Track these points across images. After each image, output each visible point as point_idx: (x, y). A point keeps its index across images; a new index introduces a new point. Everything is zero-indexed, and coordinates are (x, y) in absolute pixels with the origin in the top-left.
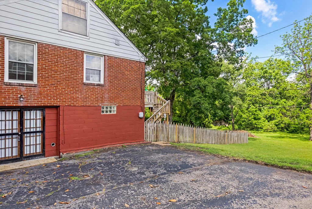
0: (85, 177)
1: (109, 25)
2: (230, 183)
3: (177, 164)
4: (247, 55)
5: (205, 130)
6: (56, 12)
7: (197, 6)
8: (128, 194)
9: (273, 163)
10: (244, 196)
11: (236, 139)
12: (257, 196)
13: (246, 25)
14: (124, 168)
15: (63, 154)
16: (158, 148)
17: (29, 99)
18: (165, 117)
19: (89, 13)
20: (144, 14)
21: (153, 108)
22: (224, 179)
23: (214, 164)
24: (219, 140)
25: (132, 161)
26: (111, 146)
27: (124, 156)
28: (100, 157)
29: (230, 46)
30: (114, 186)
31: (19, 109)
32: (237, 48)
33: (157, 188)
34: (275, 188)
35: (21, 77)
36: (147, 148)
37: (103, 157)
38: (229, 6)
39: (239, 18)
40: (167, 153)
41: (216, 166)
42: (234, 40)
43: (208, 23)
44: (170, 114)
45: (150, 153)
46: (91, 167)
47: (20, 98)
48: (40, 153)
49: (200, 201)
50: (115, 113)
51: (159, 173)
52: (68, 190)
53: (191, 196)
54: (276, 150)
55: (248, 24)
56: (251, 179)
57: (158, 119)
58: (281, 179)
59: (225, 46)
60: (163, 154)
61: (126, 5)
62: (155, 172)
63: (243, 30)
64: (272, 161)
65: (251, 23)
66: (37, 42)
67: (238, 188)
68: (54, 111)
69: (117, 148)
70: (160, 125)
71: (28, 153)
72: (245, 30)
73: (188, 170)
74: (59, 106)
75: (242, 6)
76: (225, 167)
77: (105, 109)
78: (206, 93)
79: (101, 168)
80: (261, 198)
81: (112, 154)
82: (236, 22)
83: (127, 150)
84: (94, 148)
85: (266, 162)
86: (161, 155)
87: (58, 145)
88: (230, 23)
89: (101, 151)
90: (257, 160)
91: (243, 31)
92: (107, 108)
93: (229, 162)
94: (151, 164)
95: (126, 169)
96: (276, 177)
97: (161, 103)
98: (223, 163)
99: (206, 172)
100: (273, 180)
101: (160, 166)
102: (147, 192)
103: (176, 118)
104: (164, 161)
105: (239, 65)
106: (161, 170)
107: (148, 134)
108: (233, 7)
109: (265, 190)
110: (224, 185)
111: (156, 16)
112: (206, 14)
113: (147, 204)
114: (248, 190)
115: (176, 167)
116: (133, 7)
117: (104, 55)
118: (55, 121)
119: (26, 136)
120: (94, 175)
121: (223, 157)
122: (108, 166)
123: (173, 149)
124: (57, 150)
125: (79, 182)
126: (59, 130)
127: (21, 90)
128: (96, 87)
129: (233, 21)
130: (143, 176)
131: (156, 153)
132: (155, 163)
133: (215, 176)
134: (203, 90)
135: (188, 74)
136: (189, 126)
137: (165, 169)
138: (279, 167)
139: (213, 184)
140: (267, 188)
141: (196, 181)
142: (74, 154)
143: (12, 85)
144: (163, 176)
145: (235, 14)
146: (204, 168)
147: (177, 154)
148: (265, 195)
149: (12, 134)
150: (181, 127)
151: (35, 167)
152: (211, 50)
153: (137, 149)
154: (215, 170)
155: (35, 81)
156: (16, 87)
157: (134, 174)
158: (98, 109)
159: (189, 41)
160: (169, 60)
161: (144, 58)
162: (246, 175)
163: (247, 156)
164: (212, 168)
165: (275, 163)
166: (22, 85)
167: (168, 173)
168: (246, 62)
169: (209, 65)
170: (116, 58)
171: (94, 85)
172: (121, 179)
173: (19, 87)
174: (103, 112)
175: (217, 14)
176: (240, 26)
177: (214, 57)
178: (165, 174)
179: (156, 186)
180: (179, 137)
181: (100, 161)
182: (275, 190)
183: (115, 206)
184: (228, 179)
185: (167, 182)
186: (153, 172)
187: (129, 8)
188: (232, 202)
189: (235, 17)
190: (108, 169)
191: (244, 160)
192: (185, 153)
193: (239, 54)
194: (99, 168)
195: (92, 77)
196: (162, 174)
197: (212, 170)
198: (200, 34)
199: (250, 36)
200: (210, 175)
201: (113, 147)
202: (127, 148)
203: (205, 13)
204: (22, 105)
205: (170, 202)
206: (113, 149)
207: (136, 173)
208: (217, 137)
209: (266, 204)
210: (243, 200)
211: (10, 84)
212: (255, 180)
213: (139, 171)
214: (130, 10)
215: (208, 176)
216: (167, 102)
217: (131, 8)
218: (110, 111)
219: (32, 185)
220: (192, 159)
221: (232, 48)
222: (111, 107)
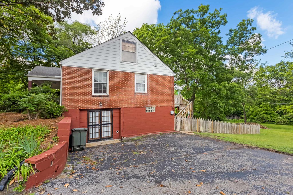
0: (141, 152)
1: (146, 50)
2: (246, 163)
3: (201, 148)
4: (257, 62)
5: (221, 122)
6: (118, 51)
7: (211, 30)
8: (172, 165)
9: (284, 151)
10: (257, 173)
11: (249, 130)
12: (269, 174)
13: (254, 39)
14: (164, 148)
15: (124, 138)
16: (186, 136)
17: (105, 105)
18: (189, 114)
19: (137, 49)
20: (170, 42)
21: (180, 107)
22: (240, 160)
23: (231, 149)
24: (233, 131)
25: (169, 144)
26: (153, 134)
27: (163, 140)
28: (147, 141)
29: (241, 57)
30: (162, 159)
31: (99, 110)
32: (247, 58)
33: (190, 162)
34: (285, 170)
35: (100, 92)
36: (177, 135)
37: (149, 141)
38: (239, 27)
39: (248, 35)
40: (193, 139)
41: (233, 151)
42: (244, 52)
43: (221, 42)
44: (192, 111)
45: (181, 139)
46: (143, 147)
47: (100, 103)
48: (111, 137)
49: (223, 172)
50: (155, 111)
51: (190, 153)
52: (135, 160)
53: (216, 169)
54: (289, 141)
55: (257, 38)
56: (264, 162)
57: (183, 115)
58: (291, 163)
59: (236, 57)
60: (190, 140)
61: (158, 38)
62: (187, 152)
63: (253, 43)
64: (283, 149)
65: (260, 37)
66: (109, 70)
67: (252, 167)
68: (118, 111)
69: (157, 135)
70: (185, 119)
71: (104, 136)
72: (254, 43)
73: (211, 152)
74: (121, 108)
75: (251, 25)
76: (240, 151)
77: (148, 109)
78: (220, 94)
79: (150, 148)
80: (272, 175)
81: (154, 139)
82: (245, 38)
83: (164, 136)
84: (141, 134)
85: (278, 150)
86: (188, 141)
87: (120, 132)
88: (240, 39)
89: (146, 137)
90: (269, 148)
91: (252, 45)
92: (149, 108)
93: (243, 148)
94: (183, 147)
95: (166, 149)
96: (286, 162)
97: (185, 103)
98: (238, 149)
99: (225, 154)
100: (283, 164)
101: (189, 148)
102: (184, 164)
103: (196, 114)
104: (191, 145)
105: (249, 71)
106: (191, 151)
107: (177, 126)
108: (243, 27)
109: (275, 170)
110: (241, 164)
111: (179, 41)
112: (219, 36)
113: (186, 171)
114: (261, 169)
115: (201, 149)
116: (163, 38)
117: (147, 74)
118: (118, 117)
119: (103, 126)
120: (147, 152)
121: (238, 144)
122: (154, 147)
123: (196, 137)
124: (120, 135)
125: (139, 155)
126: (121, 123)
127: (100, 99)
128: (142, 95)
129: (243, 38)
130: (179, 154)
131: (185, 139)
132: (185, 146)
133: (233, 158)
134: (218, 92)
135: (206, 80)
136: (208, 120)
137: (194, 151)
138: (290, 154)
139: (231, 163)
140: (277, 169)
141: (218, 160)
142: (130, 138)
143: (96, 97)
144: (193, 155)
145: (245, 32)
146: (223, 151)
147: (201, 141)
148: (275, 174)
149: (96, 125)
150: (201, 120)
151: (110, 145)
152: (224, 61)
153: (170, 136)
154: (232, 154)
155: (107, 93)
156: (98, 97)
157: (173, 153)
158: (144, 109)
159: (205, 57)
160: (190, 72)
161: (173, 73)
162: (258, 159)
163: (259, 144)
164: (229, 152)
165: (285, 151)
166: (101, 96)
167: (196, 153)
168: (256, 67)
169: (222, 73)
170: (155, 75)
171: (141, 94)
172: (164, 155)
173: (99, 97)
174: (147, 111)
175: (228, 34)
176: (249, 41)
177: (226, 66)
178: (194, 153)
179: (189, 161)
180: (200, 128)
181: (148, 143)
182: (285, 171)
183: (166, 170)
184: (244, 161)
185: (197, 159)
186: (185, 152)
187: (160, 39)
188: (248, 176)
189: (245, 34)
190: (155, 149)
191: (257, 147)
192: (207, 140)
193: (249, 63)
194: (148, 148)
195: (139, 88)
196: (192, 154)
197: (229, 153)
198: (215, 50)
199: (259, 48)
200: (228, 156)
201: (154, 134)
202: (164, 135)
203: (218, 34)
204: (101, 108)
205: (201, 172)
206: (154, 136)
207: (174, 152)
208: (231, 129)
209: (277, 180)
210: (257, 175)
211: (95, 96)
212: (267, 163)
213: (175, 151)
214: (161, 41)
215: (227, 157)
216: (190, 102)
217: (161, 39)
218: (151, 110)
219: (113, 155)
220: (213, 144)
221: (242, 58)
222: (151, 108)
